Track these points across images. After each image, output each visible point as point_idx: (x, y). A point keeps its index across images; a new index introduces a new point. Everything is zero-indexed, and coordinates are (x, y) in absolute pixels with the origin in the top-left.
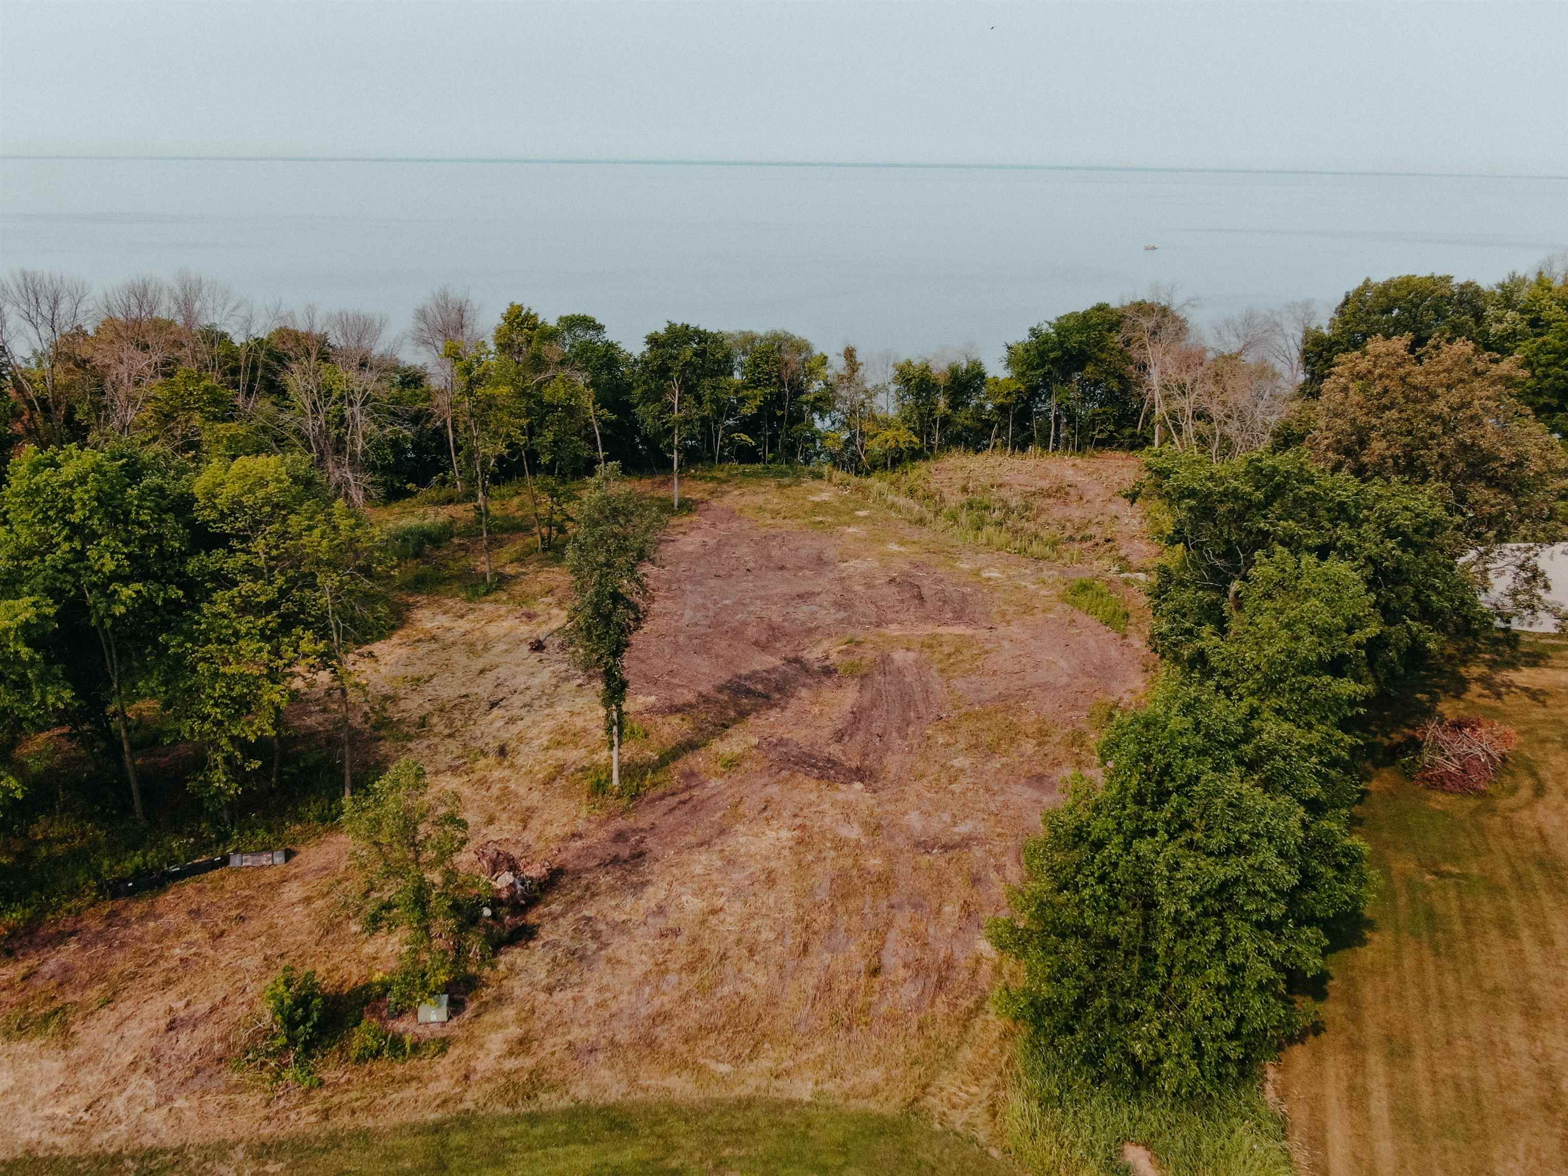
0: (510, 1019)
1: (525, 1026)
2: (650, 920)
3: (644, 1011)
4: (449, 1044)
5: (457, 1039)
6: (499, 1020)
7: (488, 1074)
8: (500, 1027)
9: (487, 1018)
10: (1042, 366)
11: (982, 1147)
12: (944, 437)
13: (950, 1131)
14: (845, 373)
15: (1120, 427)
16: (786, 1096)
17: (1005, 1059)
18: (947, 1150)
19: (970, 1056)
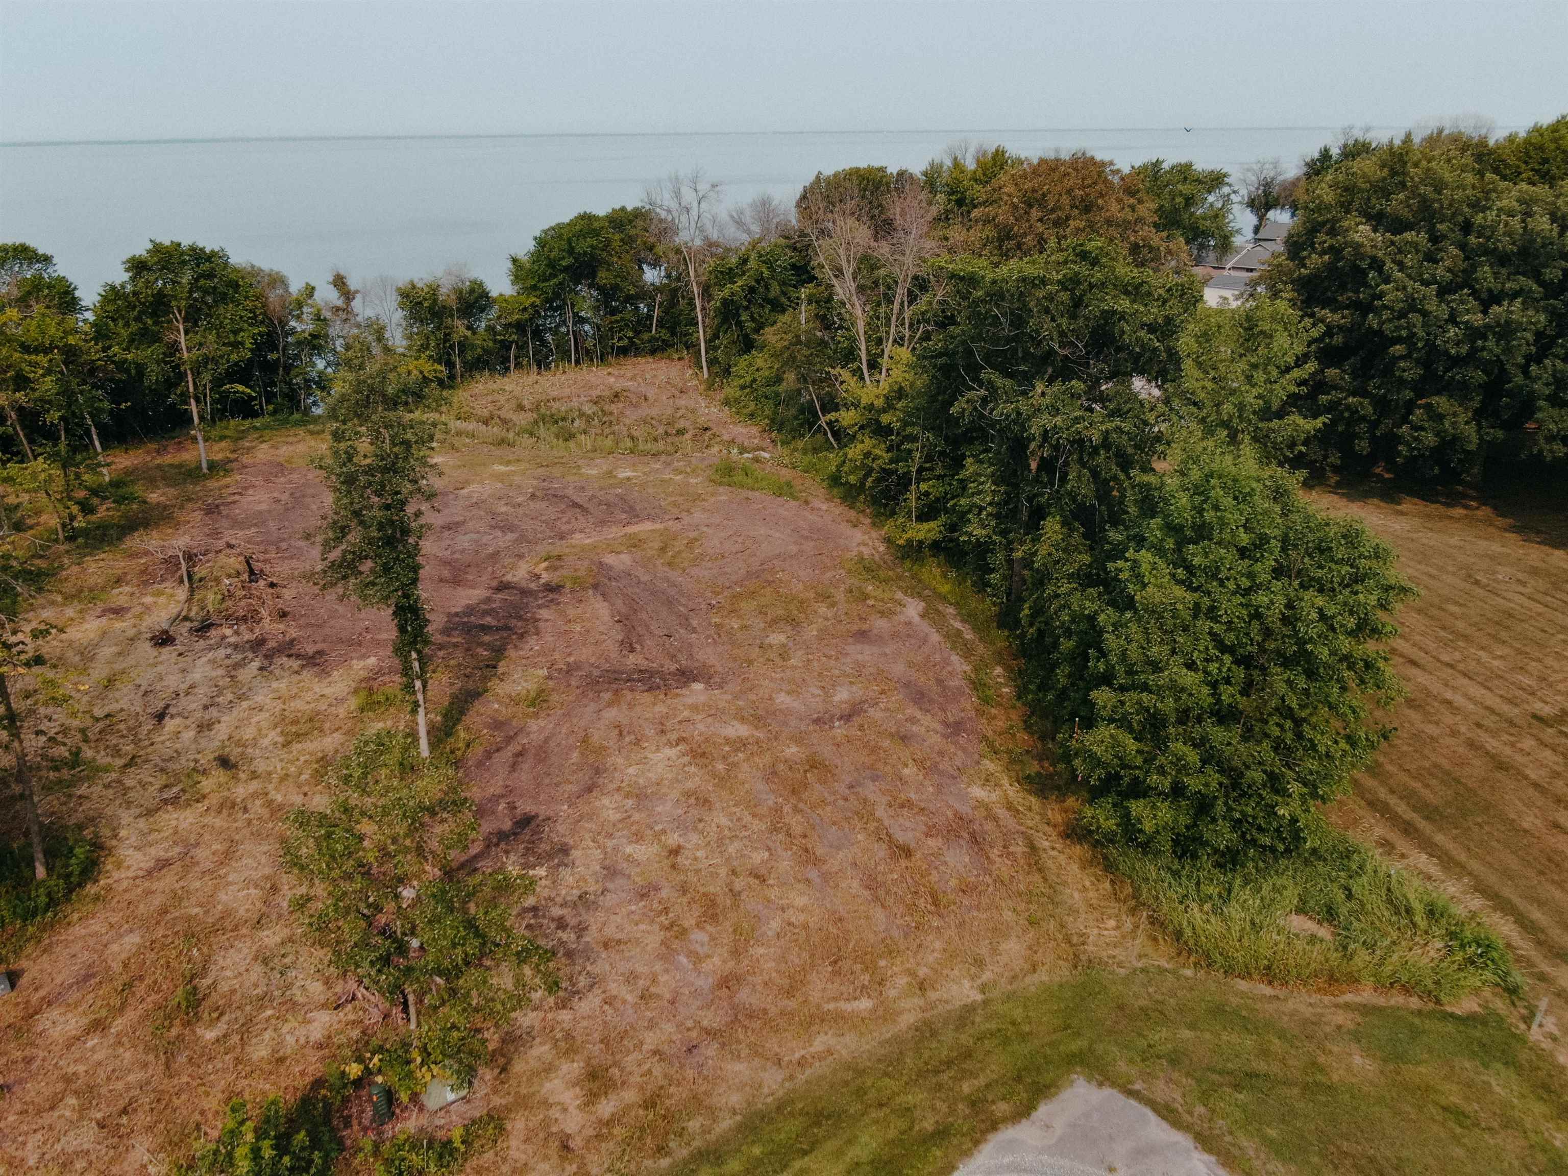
0: (550, 1056)
1: (580, 1057)
2: (610, 886)
4: (501, 1119)
5: (507, 1109)
6: (536, 1063)
8: (548, 1071)
10: (555, 276)
11: (1174, 972)
12: (465, 363)
13: (1135, 970)
14: (340, 303)
15: (637, 333)
16: (958, 1004)
17: (1107, 885)
18: (1151, 990)
19: (1076, 895)
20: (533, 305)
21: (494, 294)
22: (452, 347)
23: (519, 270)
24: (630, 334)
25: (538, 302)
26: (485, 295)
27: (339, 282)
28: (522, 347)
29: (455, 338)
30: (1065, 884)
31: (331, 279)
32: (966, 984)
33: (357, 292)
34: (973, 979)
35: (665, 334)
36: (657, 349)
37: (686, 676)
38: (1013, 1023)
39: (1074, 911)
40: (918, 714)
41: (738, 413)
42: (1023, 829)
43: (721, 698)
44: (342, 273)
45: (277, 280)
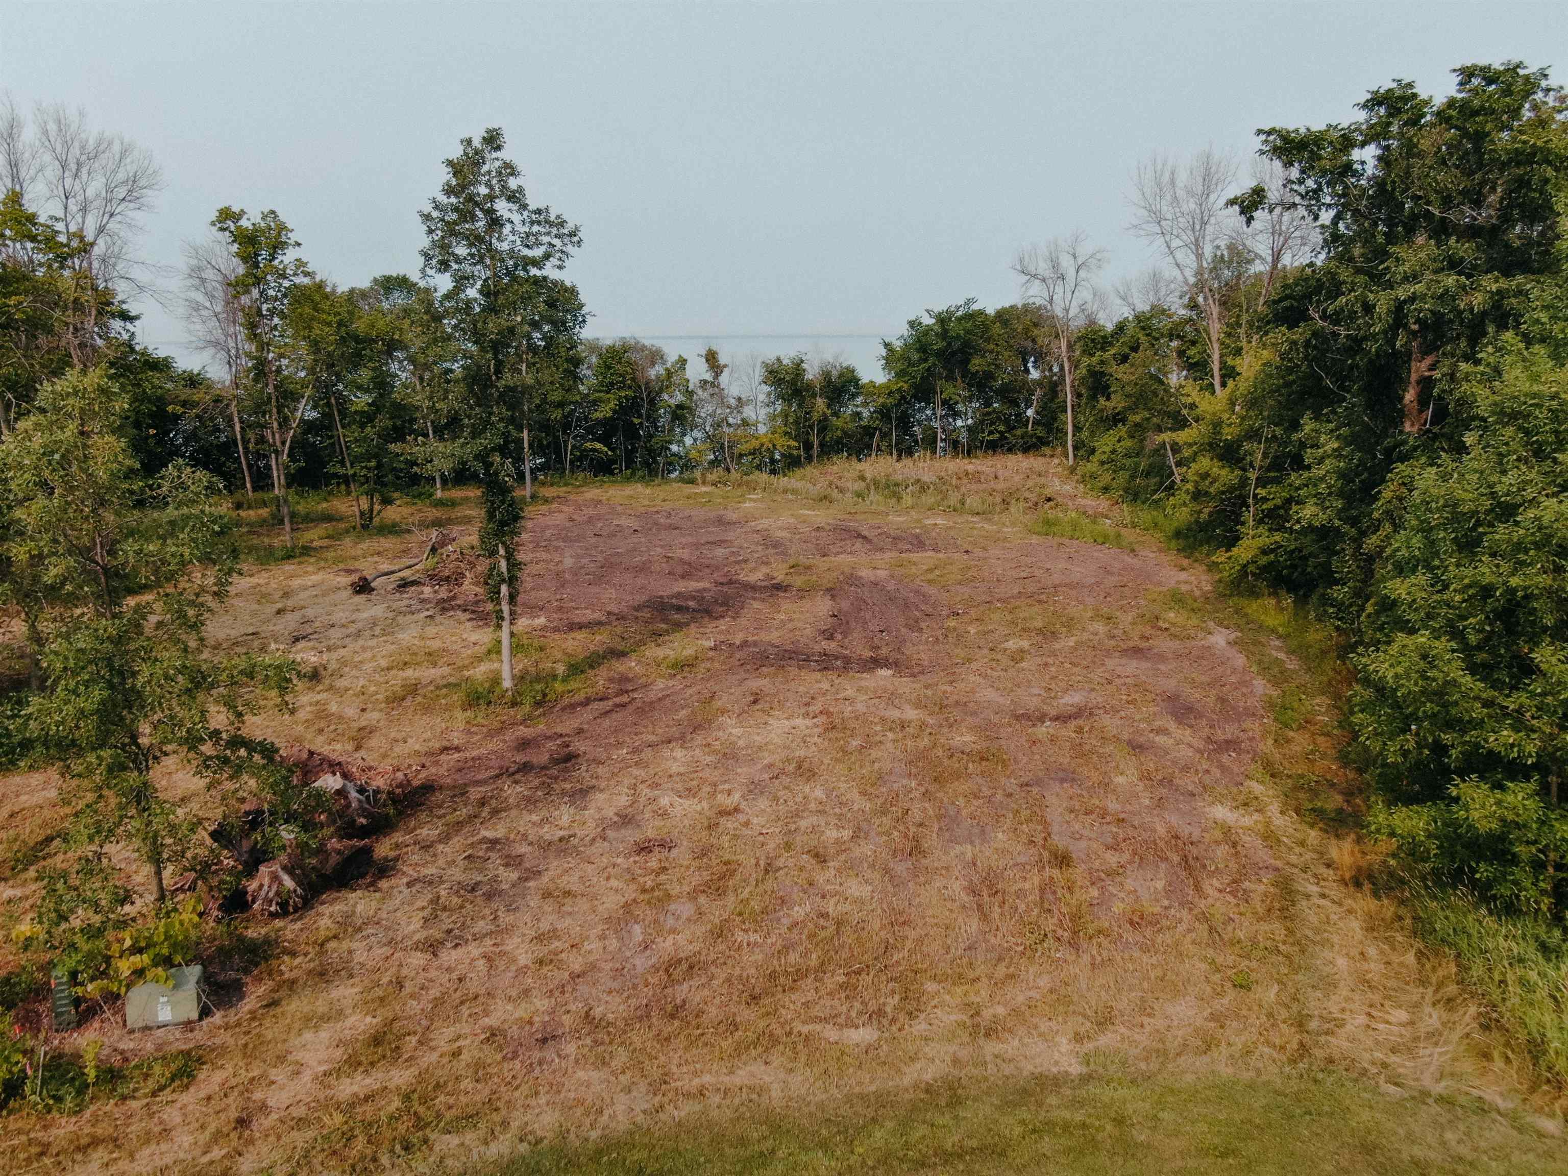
0: (347, 1003)
1: (384, 1014)
2: (610, 834)
3: (641, 963)
4: (201, 1061)
5: (222, 1051)
6: (321, 1006)
7: (300, 1111)
8: (326, 1018)
9: (295, 1006)
10: (926, 360)
11: (1513, 1118)
12: (822, 445)
13: (1426, 1094)
14: (708, 376)
15: (1011, 429)
16: (1028, 1068)
17: (1410, 958)
18: (1449, 1136)
19: (1341, 962)
20: (899, 390)
21: (865, 380)
22: (811, 427)
23: (891, 357)
24: (1002, 428)
25: (906, 387)
26: (855, 381)
27: (711, 358)
28: (885, 435)
29: (815, 416)
30: (1326, 943)
31: (704, 353)
32: (1064, 1043)
33: (725, 366)
34: (1078, 1038)
35: (1041, 432)
36: (1030, 446)
37: (876, 663)
38: (1119, 1121)
39: (1329, 985)
40: (1172, 725)
41: (1092, 490)
42: (1279, 864)
43: (905, 685)
44: (714, 348)
45: (656, 356)
